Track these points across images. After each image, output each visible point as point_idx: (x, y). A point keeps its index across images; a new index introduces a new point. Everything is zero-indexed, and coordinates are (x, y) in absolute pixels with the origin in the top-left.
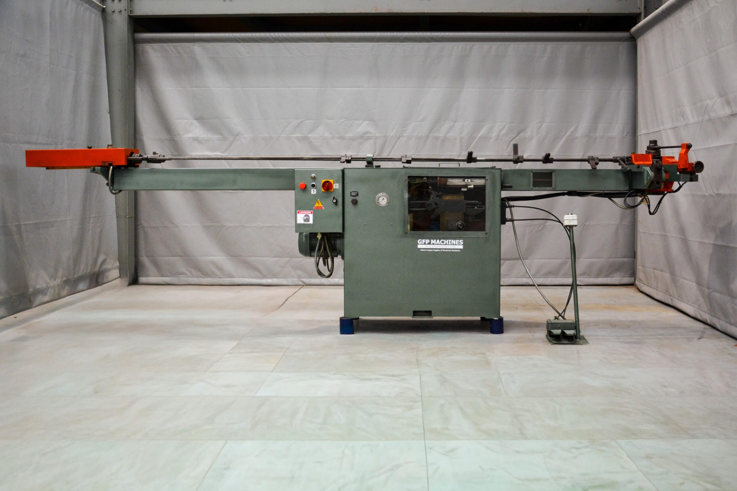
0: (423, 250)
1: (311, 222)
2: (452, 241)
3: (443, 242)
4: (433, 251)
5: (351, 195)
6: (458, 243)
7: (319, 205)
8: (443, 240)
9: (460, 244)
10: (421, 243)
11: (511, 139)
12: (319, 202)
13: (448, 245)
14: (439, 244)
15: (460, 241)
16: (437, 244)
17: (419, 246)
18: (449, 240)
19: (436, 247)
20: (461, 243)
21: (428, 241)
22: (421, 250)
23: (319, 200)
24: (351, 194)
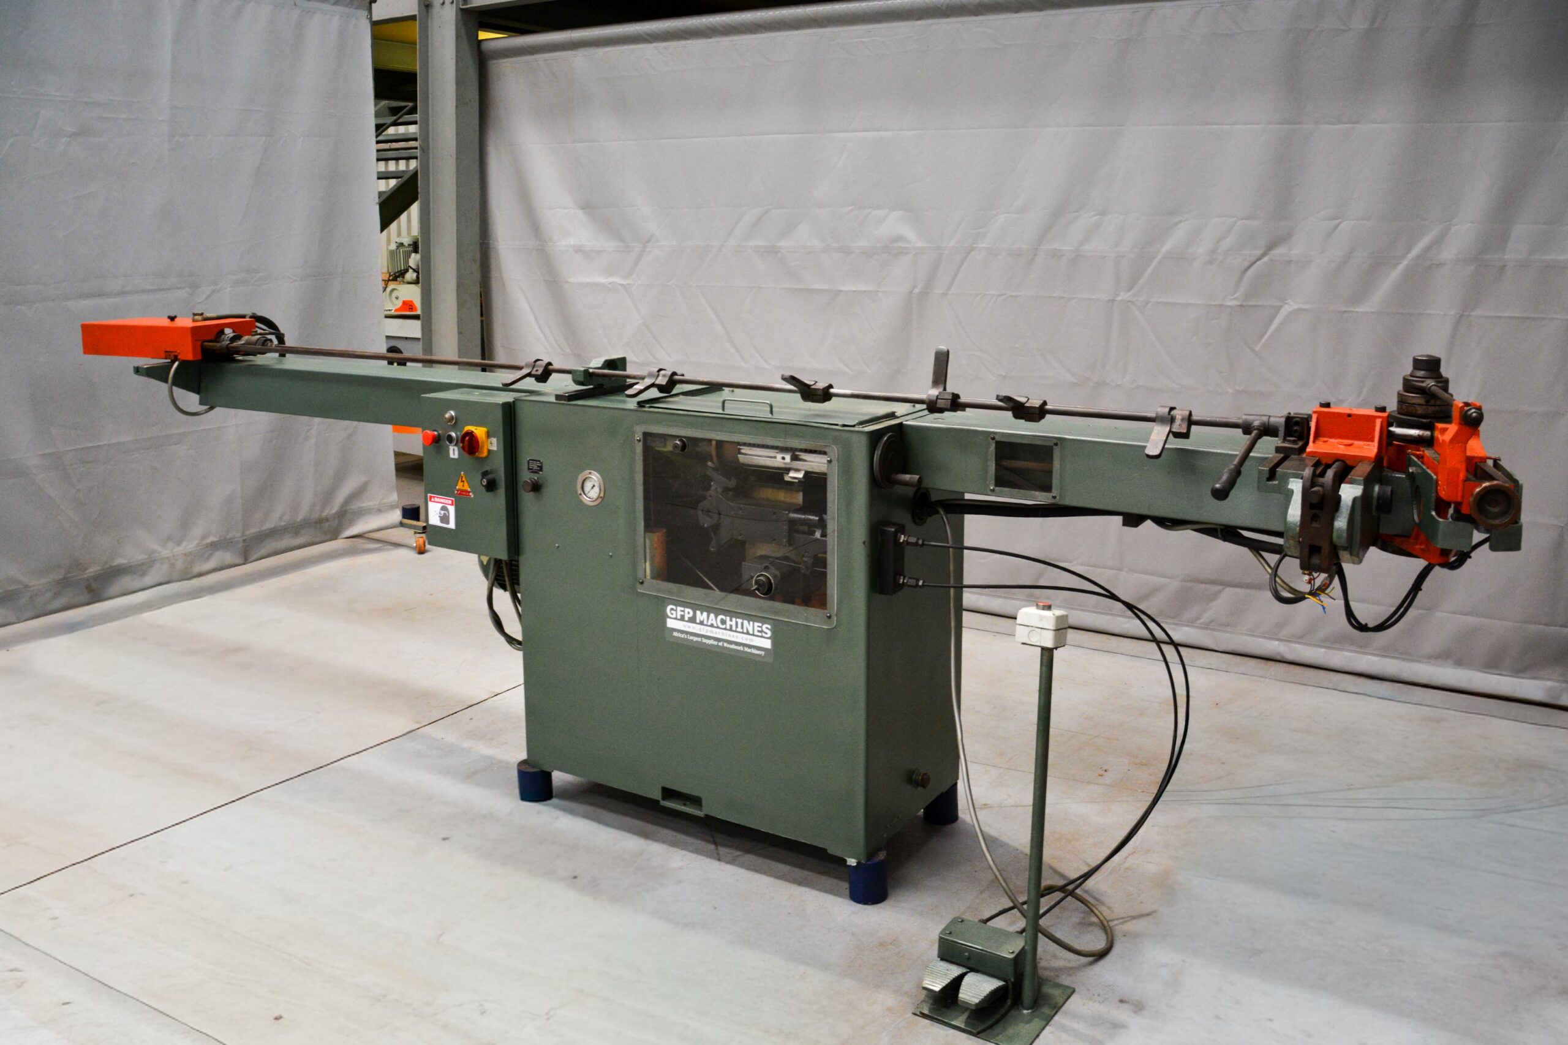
0: (680, 635)
1: (452, 525)
2: (746, 622)
3: (723, 622)
4: (701, 643)
5: (529, 469)
6: (759, 631)
7: (463, 486)
8: (724, 617)
9: (764, 635)
10: (674, 616)
11: (1247, 264)
12: (464, 479)
13: (735, 631)
14: (715, 625)
15: (765, 626)
16: (709, 624)
17: (671, 623)
18: (738, 620)
19: (707, 631)
20: (766, 633)
21: (688, 613)
22: (675, 634)
23: (464, 474)
24: (528, 466)
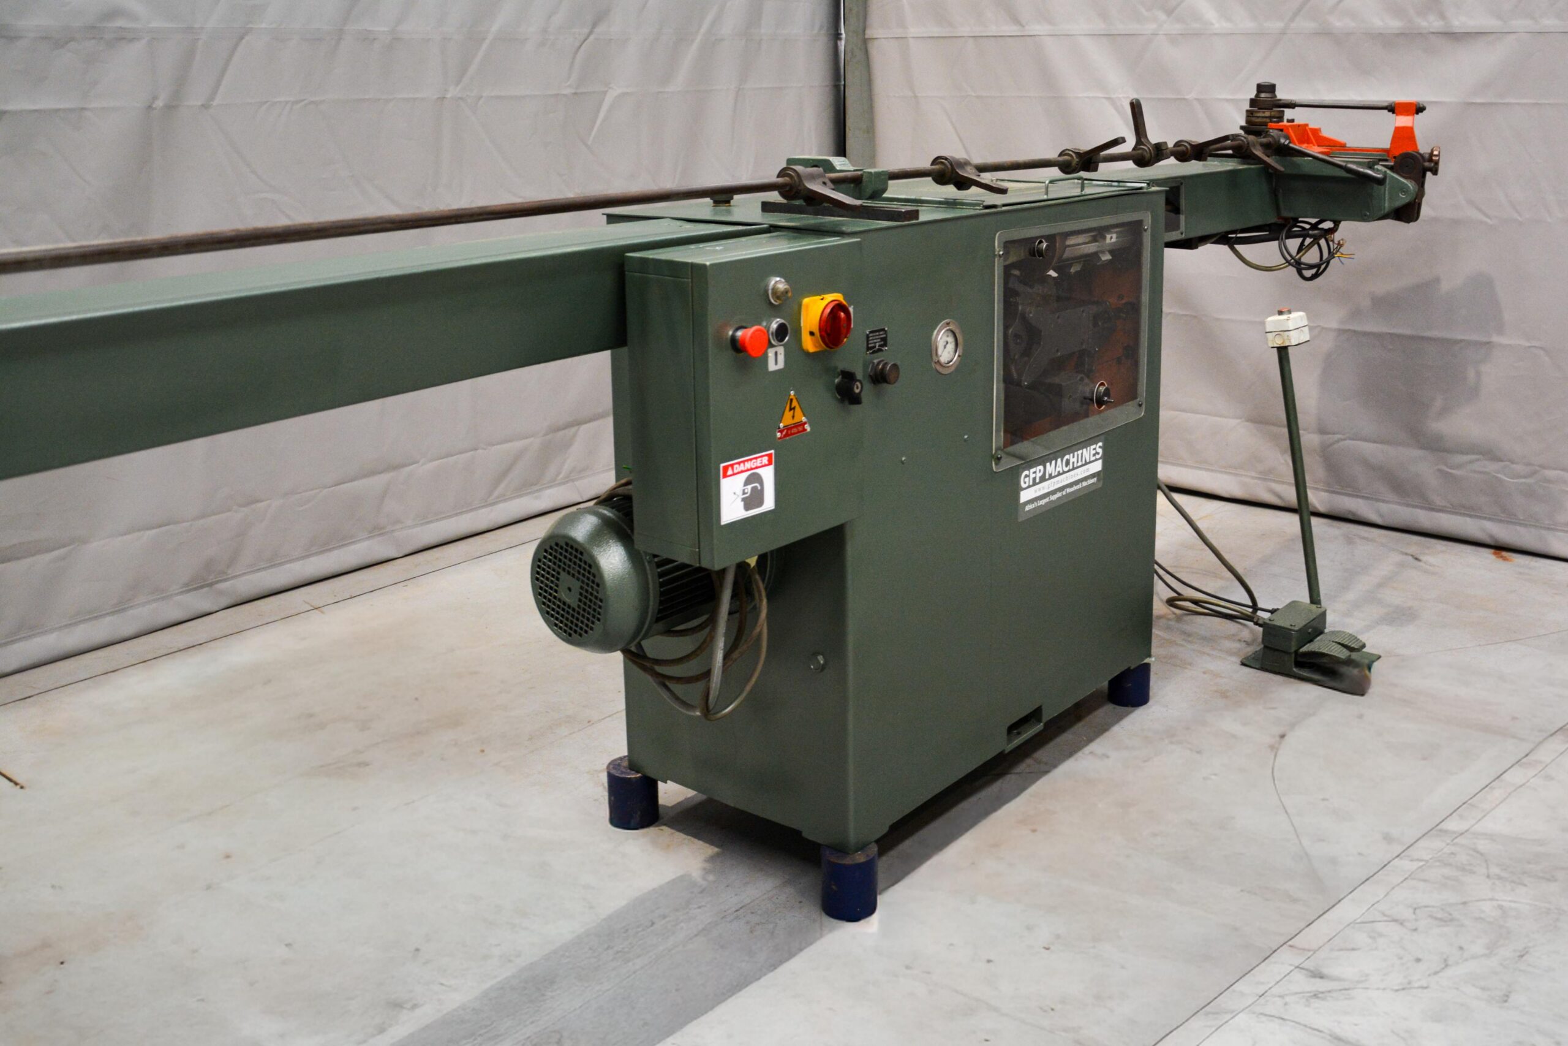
0: (1031, 506)
1: (769, 503)
2: (1084, 451)
3: (1067, 463)
4: (1050, 502)
5: (868, 349)
6: (1093, 456)
8: (1067, 457)
9: (1097, 456)
10: (1027, 485)
11: (578, 44)
12: (795, 403)
13: (1077, 468)
14: (1061, 471)
15: (1098, 448)
16: (1056, 474)
17: (1023, 496)
18: (1078, 452)
19: (1053, 485)
20: (1100, 454)
21: (1039, 471)
22: (1027, 509)
23: (795, 393)
24: (868, 344)
